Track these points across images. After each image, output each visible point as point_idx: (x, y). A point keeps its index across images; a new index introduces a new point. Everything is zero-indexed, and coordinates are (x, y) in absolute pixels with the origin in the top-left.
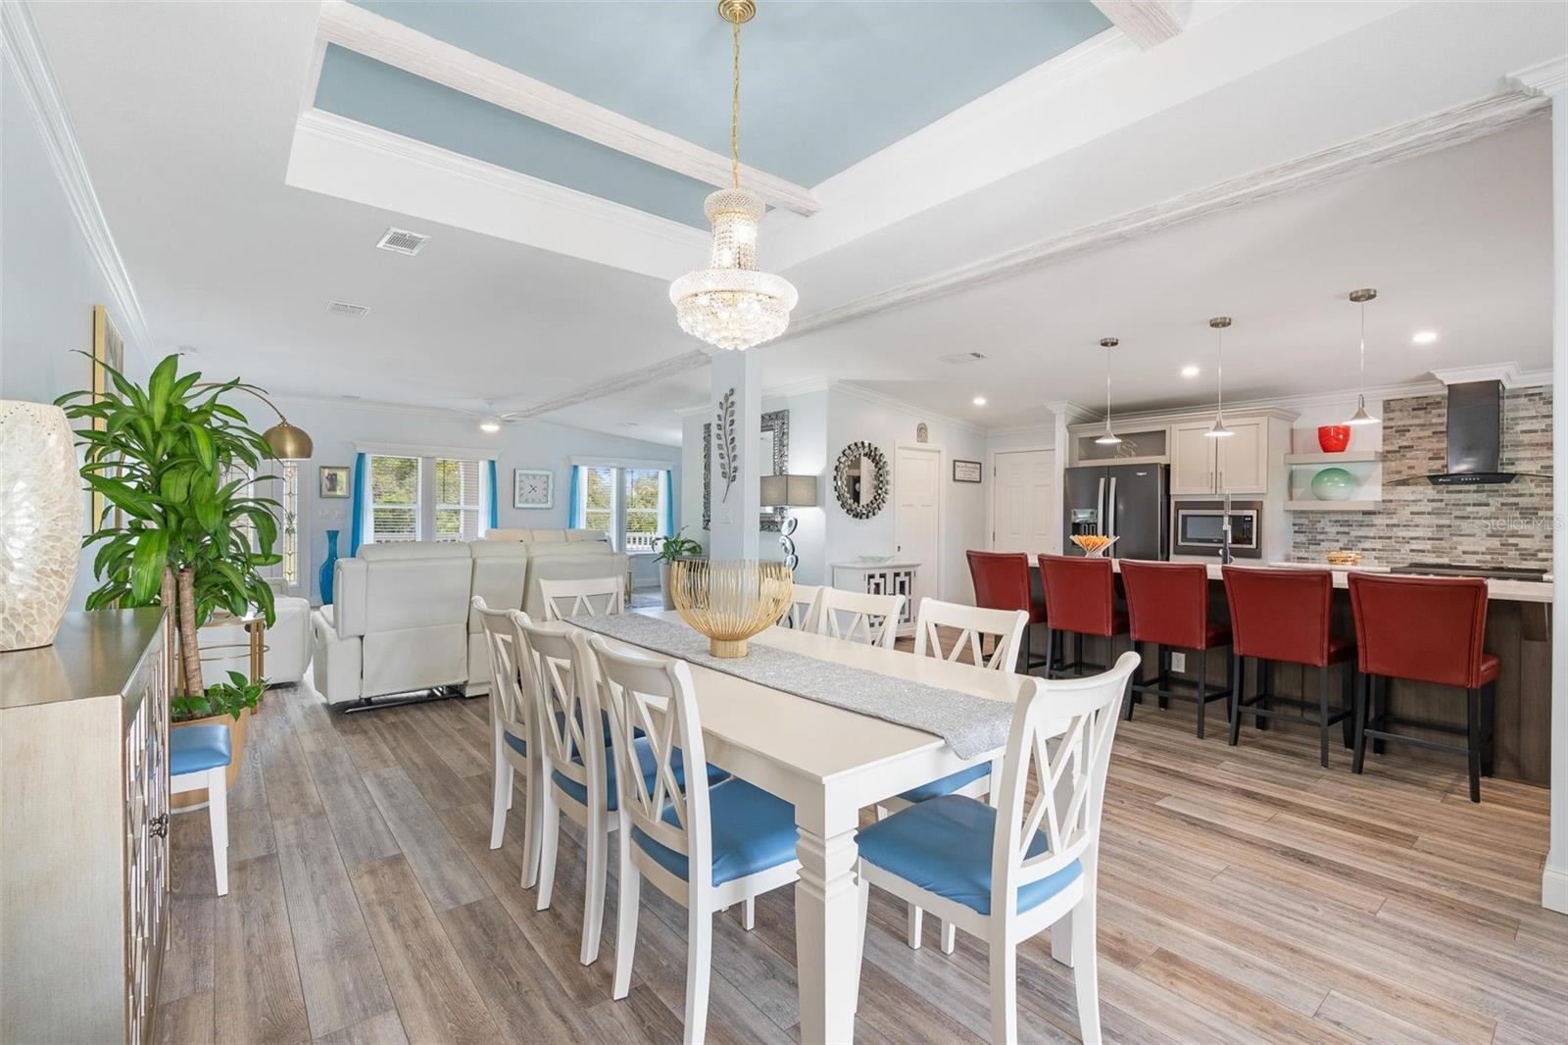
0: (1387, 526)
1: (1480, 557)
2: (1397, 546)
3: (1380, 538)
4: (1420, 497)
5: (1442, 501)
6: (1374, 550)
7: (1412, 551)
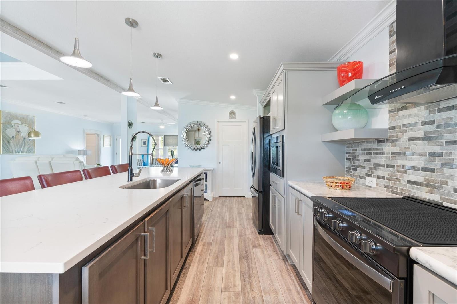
0: (393, 154)
2: (399, 175)
3: (388, 166)
5: (433, 122)
6: (384, 178)
7: (409, 182)
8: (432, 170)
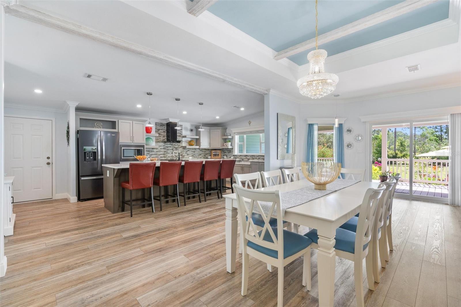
0: (156, 151)
1: (170, 158)
2: (158, 156)
3: (155, 154)
4: (161, 145)
5: (165, 146)
6: (154, 157)
7: (161, 157)
8: (165, 154)
